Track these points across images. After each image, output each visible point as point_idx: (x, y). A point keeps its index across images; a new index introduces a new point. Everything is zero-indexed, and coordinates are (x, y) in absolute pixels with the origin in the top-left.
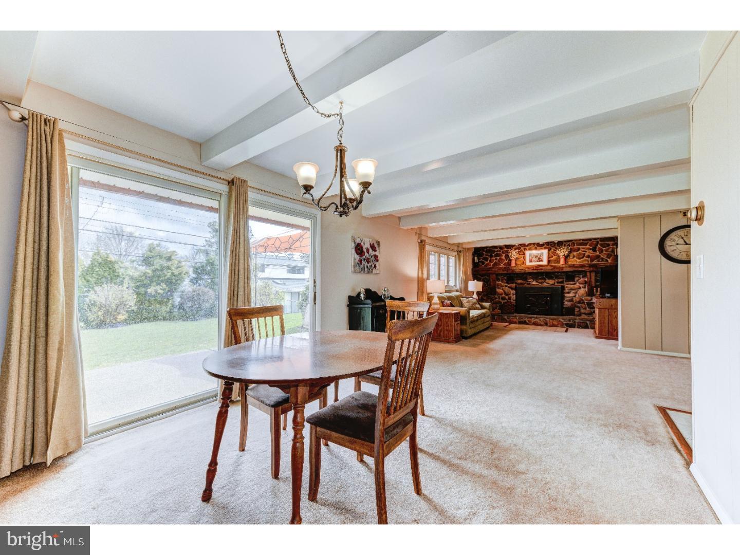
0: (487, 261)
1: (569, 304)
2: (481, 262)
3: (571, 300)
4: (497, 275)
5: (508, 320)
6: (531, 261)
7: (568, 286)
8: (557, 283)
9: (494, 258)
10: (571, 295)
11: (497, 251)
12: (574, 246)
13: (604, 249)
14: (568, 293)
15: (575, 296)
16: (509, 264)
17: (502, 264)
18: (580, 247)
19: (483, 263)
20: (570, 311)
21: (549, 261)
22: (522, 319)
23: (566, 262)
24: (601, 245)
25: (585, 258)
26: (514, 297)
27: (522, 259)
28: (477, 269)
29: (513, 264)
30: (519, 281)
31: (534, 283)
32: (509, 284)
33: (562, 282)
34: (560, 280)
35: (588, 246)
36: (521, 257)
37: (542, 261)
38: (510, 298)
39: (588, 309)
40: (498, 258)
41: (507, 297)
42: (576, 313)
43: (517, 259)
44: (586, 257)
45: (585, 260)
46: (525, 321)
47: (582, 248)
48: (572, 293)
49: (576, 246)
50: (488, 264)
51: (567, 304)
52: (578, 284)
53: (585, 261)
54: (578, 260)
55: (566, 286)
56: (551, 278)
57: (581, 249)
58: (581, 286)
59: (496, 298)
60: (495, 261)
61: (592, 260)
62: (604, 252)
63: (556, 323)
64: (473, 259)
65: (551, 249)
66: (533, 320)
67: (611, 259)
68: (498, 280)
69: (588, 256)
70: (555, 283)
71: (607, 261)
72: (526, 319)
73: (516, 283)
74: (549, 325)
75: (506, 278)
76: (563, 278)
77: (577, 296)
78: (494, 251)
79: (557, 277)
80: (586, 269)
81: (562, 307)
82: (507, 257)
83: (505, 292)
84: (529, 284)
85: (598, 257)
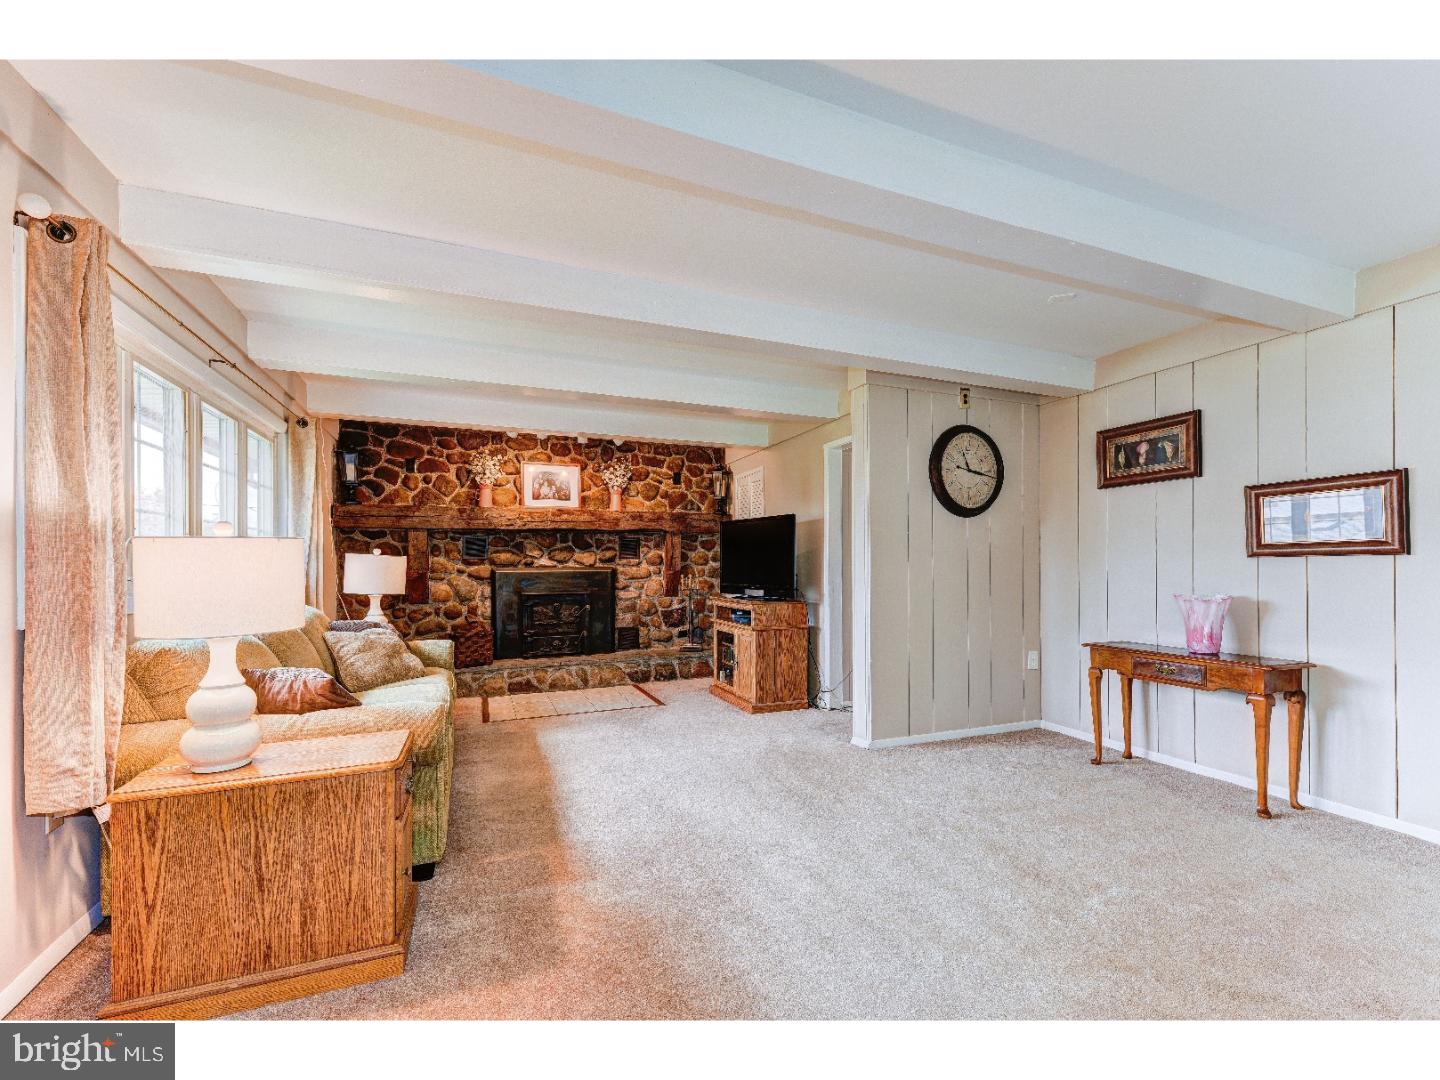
0: (394, 484)
1: (629, 616)
2: (369, 484)
3: (632, 608)
4: (431, 533)
5: (474, 686)
6: (536, 497)
7: (625, 568)
8: (602, 561)
9: (420, 476)
10: (632, 593)
11: (430, 452)
12: (638, 464)
13: (694, 479)
14: (624, 588)
15: (639, 597)
16: (475, 500)
17: (448, 499)
18: (650, 468)
19: (377, 489)
20: (631, 639)
21: (584, 500)
22: (522, 675)
23: (623, 503)
24: (690, 470)
25: (658, 498)
26: (484, 608)
27: (510, 486)
28: (353, 508)
29: (486, 500)
30: (504, 557)
31: (545, 561)
32: (468, 563)
33: (611, 560)
34: (609, 554)
35: (664, 470)
36: (508, 482)
37: (568, 498)
38: (473, 611)
39: (664, 627)
40: (434, 476)
41: (464, 609)
42: (640, 641)
43: (497, 485)
44: (662, 497)
45: (659, 505)
46: (528, 682)
47: (654, 472)
48: (631, 589)
49: (641, 465)
50: (396, 493)
51: (624, 619)
52: (644, 565)
53: (661, 506)
54: (647, 503)
55: (620, 569)
56: (585, 547)
57: (651, 475)
58: (652, 568)
59: (428, 614)
60: (421, 485)
61: (672, 506)
62: (694, 488)
63: (607, 674)
64: (339, 471)
65: (586, 466)
66: (551, 676)
67: (706, 502)
68: (435, 550)
69: (666, 495)
70: (595, 562)
71: (699, 509)
72: (531, 676)
73: (492, 562)
74: (591, 683)
75: (460, 544)
76: (614, 549)
77: (643, 596)
78: (420, 452)
79: (599, 544)
80: (667, 526)
81: (613, 628)
82: (466, 475)
83: (457, 593)
84: (529, 565)
85: (683, 496)
